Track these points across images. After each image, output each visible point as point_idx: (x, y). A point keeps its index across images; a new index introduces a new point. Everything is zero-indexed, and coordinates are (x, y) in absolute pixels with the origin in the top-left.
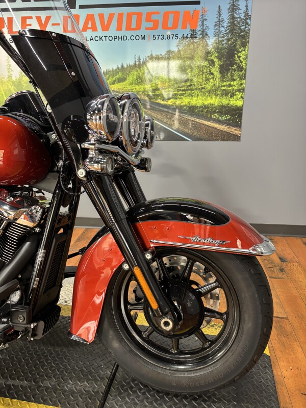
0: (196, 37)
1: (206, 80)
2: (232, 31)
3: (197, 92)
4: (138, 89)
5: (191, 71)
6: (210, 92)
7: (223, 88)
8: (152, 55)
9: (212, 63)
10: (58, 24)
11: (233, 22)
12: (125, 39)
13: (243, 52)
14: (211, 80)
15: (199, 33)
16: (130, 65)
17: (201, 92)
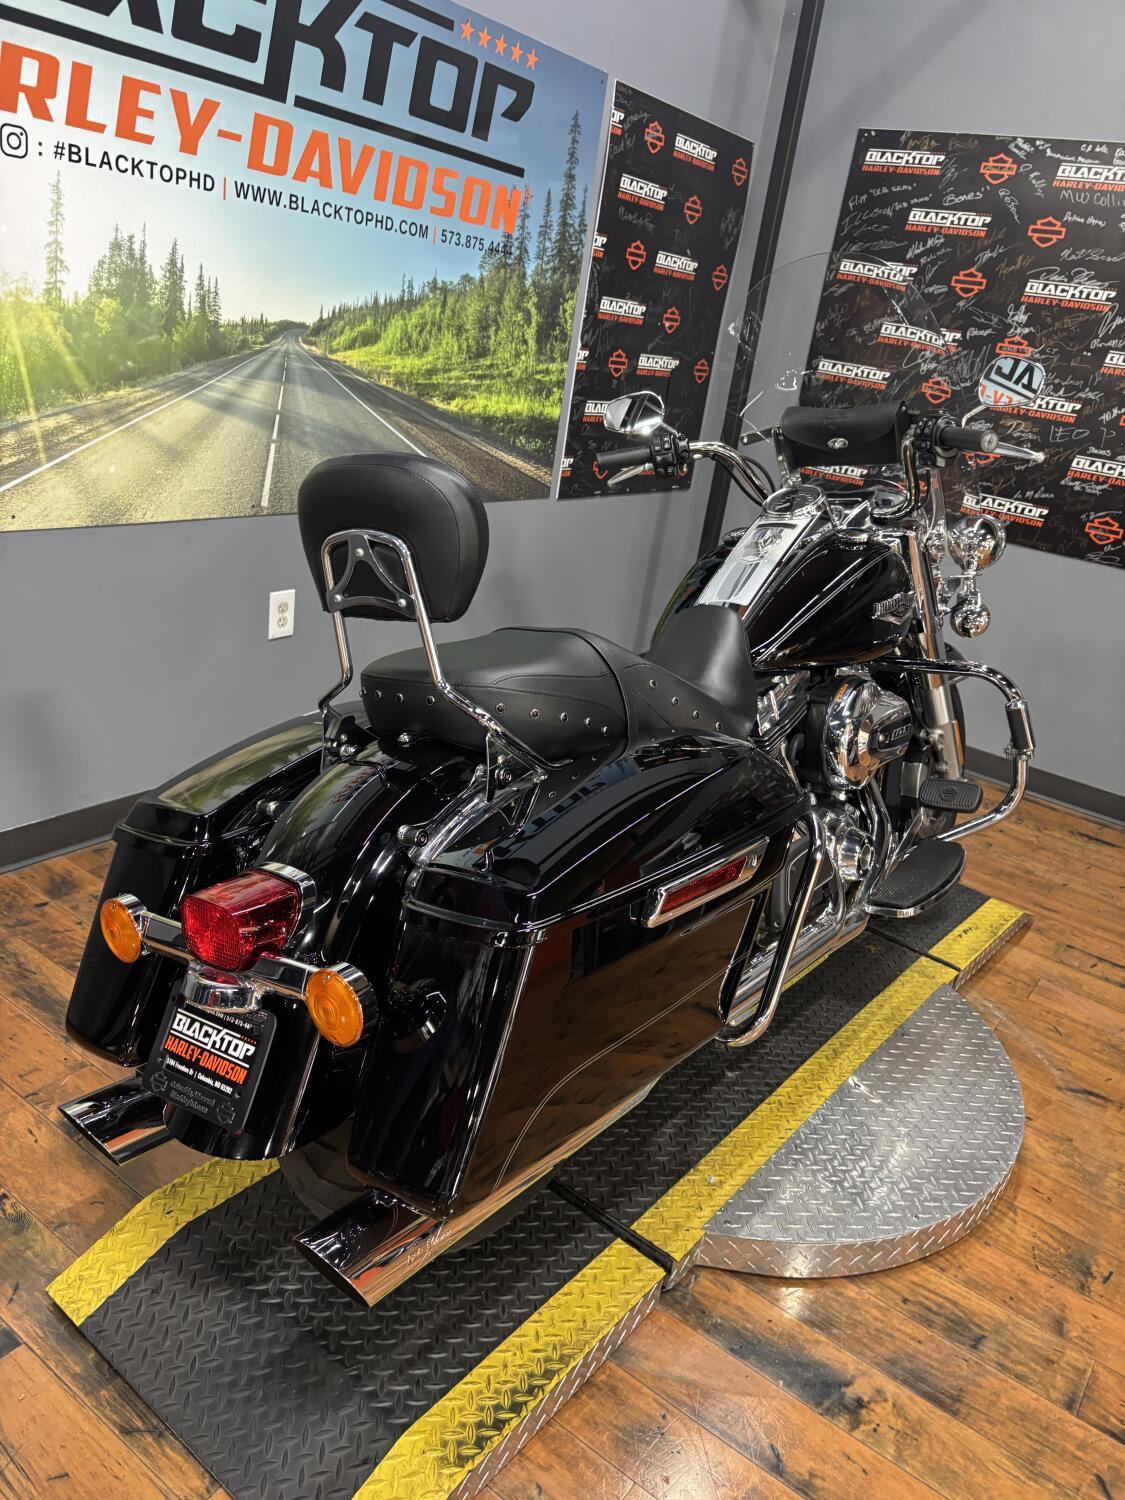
0: (511, 254)
1: (515, 356)
2: (560, 251)
3: (499, 383)
4: (399, 369)
5: (496, 331)
6: (518, 385)
7: (538, 377)
8: (435, 281)
9: (527, 314)
10: (237, 138)
11: (564, 233)
12: (389, 226)
13: (571, 302)
15: (516, 244)
16: (391, 299)
17: (506, 383)
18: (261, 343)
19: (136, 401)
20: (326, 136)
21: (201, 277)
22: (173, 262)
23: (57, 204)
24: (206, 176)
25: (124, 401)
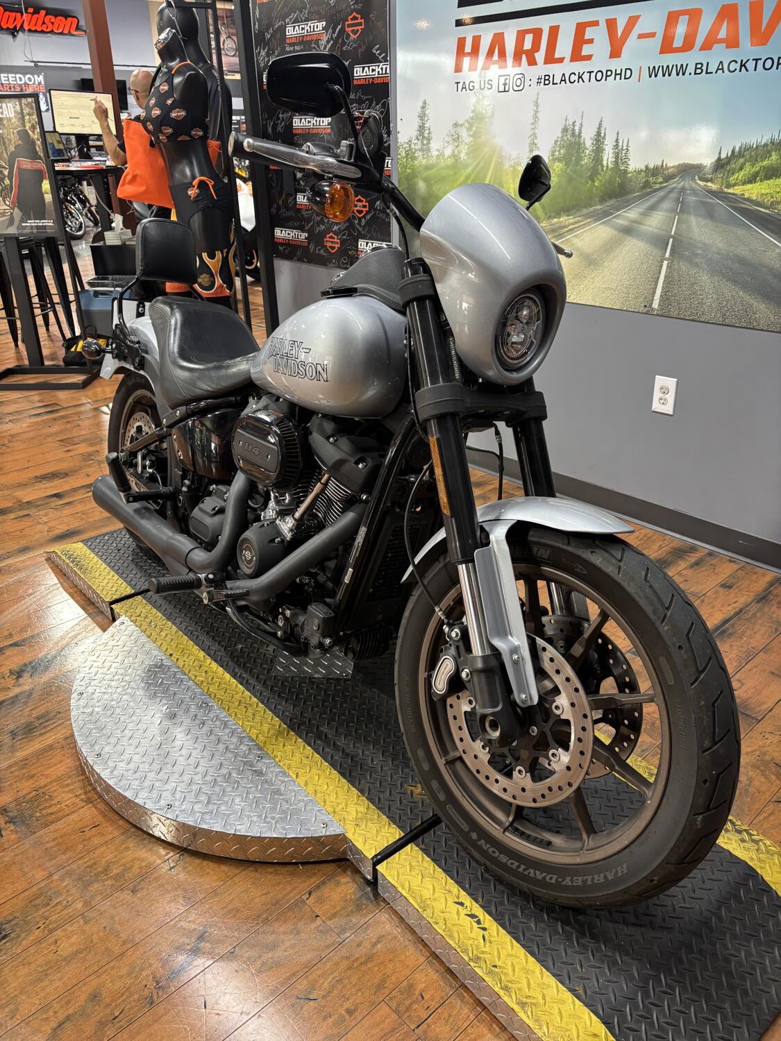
10: (652, 35)
18: (661, 183)
19: (569, 225)
21: (617, 139)
22: (599, 134)
23: (536, 112)
24: (626, 69)
25: (562, 224)
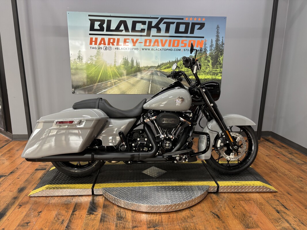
0: (202, 51)
1: (206, 68)
2: (216, 49)
3: (202, 73)
6: (208, 73)
7: (213, 72)
9: (209, 61)
10: (142, 43)
11: (217, 46)
12: (172, 50)
13: (221, 58)
14: (208, 68)
15: (203, 49)
16: (173, 61)
17: (204, 73)
18: (147, 69)
19: (127, 78)
20: (158, 40)
22: (132, 60)
23: (115, 55)
24: (137, 48)
